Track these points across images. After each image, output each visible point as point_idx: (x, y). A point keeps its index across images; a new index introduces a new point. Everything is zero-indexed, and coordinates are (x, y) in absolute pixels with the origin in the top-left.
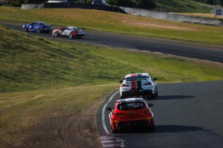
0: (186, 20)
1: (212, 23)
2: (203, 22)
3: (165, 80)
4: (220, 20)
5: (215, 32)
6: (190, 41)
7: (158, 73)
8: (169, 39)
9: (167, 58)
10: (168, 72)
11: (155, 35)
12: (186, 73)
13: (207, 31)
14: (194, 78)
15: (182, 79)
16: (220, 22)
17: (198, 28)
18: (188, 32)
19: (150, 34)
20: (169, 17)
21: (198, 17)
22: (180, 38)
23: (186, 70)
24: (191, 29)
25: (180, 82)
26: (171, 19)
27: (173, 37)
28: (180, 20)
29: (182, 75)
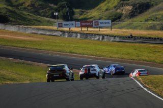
0: (34, 31)
1: (55, 34)
2: (48, 33)
3: (17, 81)
4: (61, 31)
5: (57, 41)
6: (36, 49)
7: (11, 75)
8: (20, 47)
9: (18, 63)
10: (19, 74)
11: (8, 44)
12: (34, 75)
13: (51, 41)
14: (40, 79)
15: (30, 80)
16: (61, 33)
17: (44, 38)
18: (35, 41)
19: (4, 43)
20: (19, 29)
21: (43, 29)
22: (28, 46)
23: (34, 72)
24: (38, 39)
25: (28, 82)
26: (21, 31)
27: (23, 45)
28: (29, 31)
29: (30, 77)
